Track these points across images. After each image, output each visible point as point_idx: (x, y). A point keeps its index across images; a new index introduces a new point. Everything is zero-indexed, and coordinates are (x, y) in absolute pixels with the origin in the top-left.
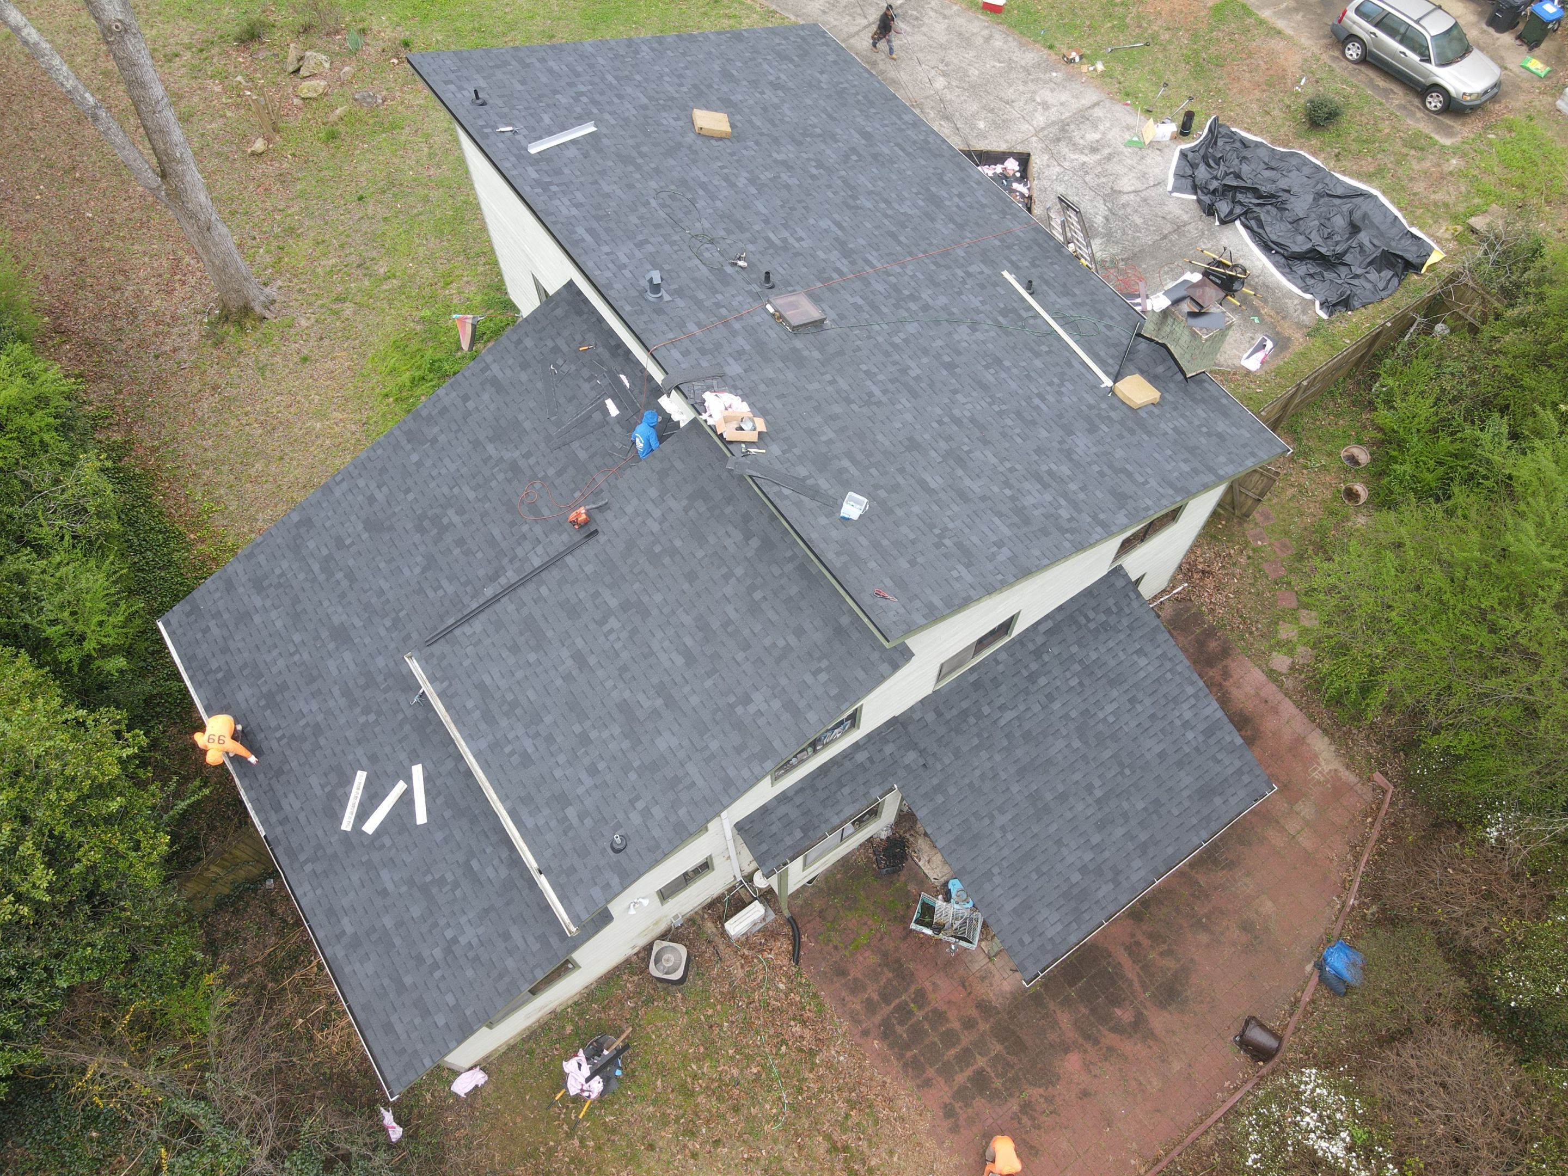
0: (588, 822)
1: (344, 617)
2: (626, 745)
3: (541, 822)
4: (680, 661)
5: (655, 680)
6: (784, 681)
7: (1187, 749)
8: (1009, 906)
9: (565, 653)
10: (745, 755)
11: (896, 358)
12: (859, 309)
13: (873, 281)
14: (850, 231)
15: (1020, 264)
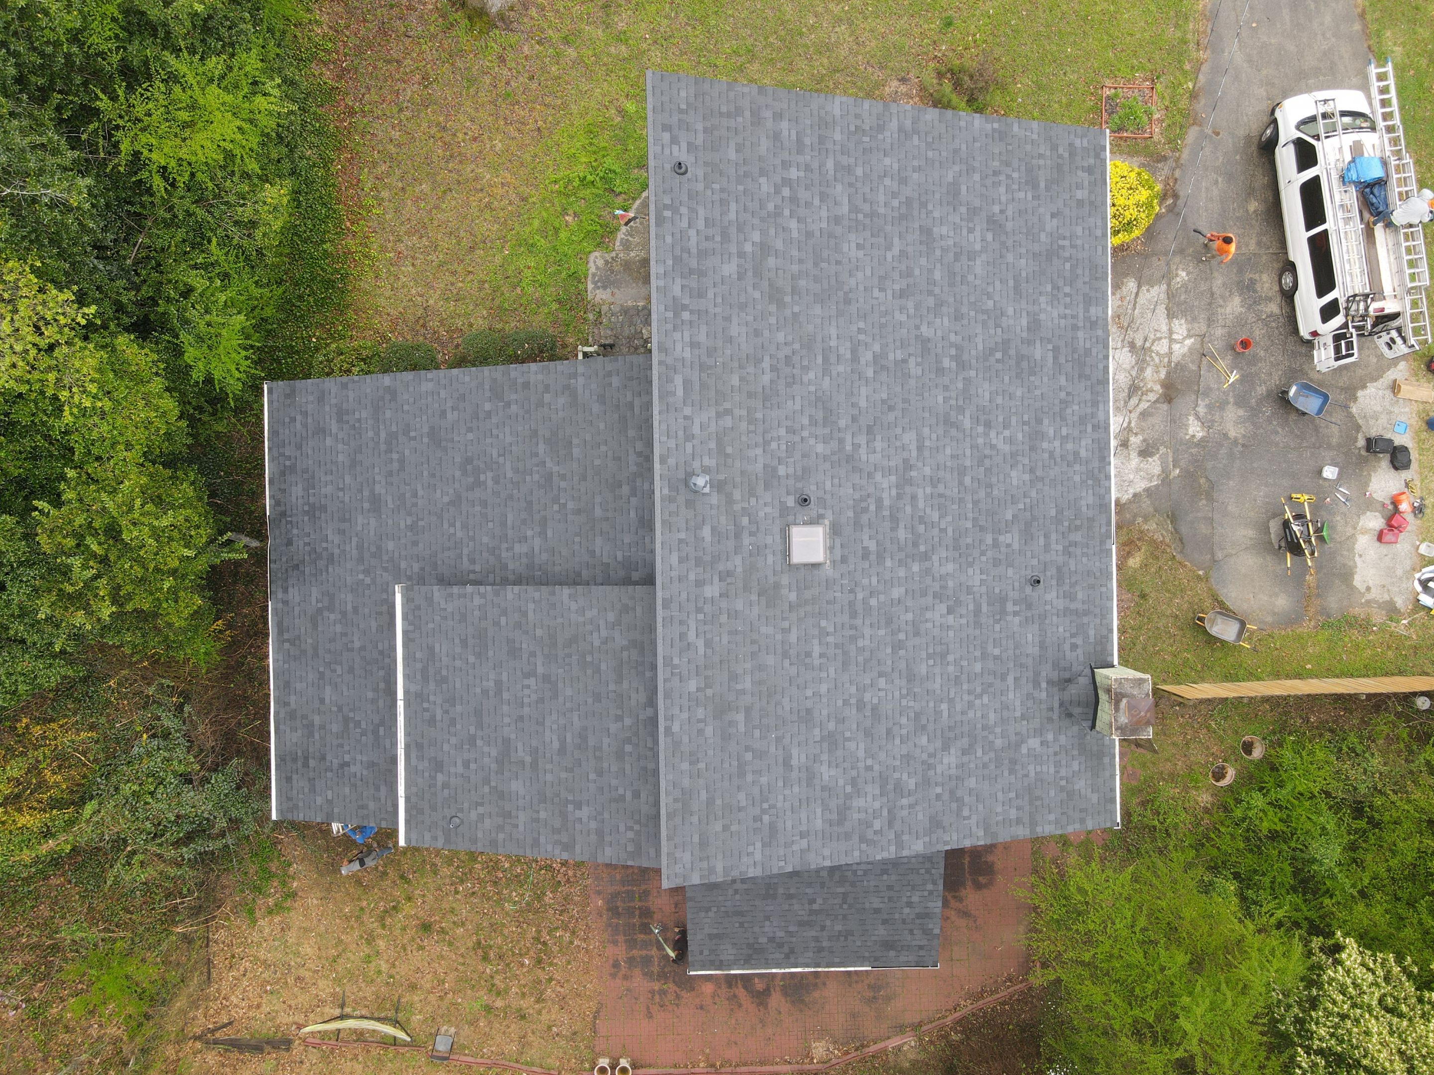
0: (446, 791)
1: (383, 491)
2: (494, 766)
3: (420, 768)
4: (556, 745)
5: (534, 743)
6: (606, 816)
7: (897, 916)
8: (707, 931)
9: (492, 676)
10: (556, 837)
11: (858, 622)
12: (866, 555)
13: (902, 525)
14: (927, 453)
15: (1053, 546)
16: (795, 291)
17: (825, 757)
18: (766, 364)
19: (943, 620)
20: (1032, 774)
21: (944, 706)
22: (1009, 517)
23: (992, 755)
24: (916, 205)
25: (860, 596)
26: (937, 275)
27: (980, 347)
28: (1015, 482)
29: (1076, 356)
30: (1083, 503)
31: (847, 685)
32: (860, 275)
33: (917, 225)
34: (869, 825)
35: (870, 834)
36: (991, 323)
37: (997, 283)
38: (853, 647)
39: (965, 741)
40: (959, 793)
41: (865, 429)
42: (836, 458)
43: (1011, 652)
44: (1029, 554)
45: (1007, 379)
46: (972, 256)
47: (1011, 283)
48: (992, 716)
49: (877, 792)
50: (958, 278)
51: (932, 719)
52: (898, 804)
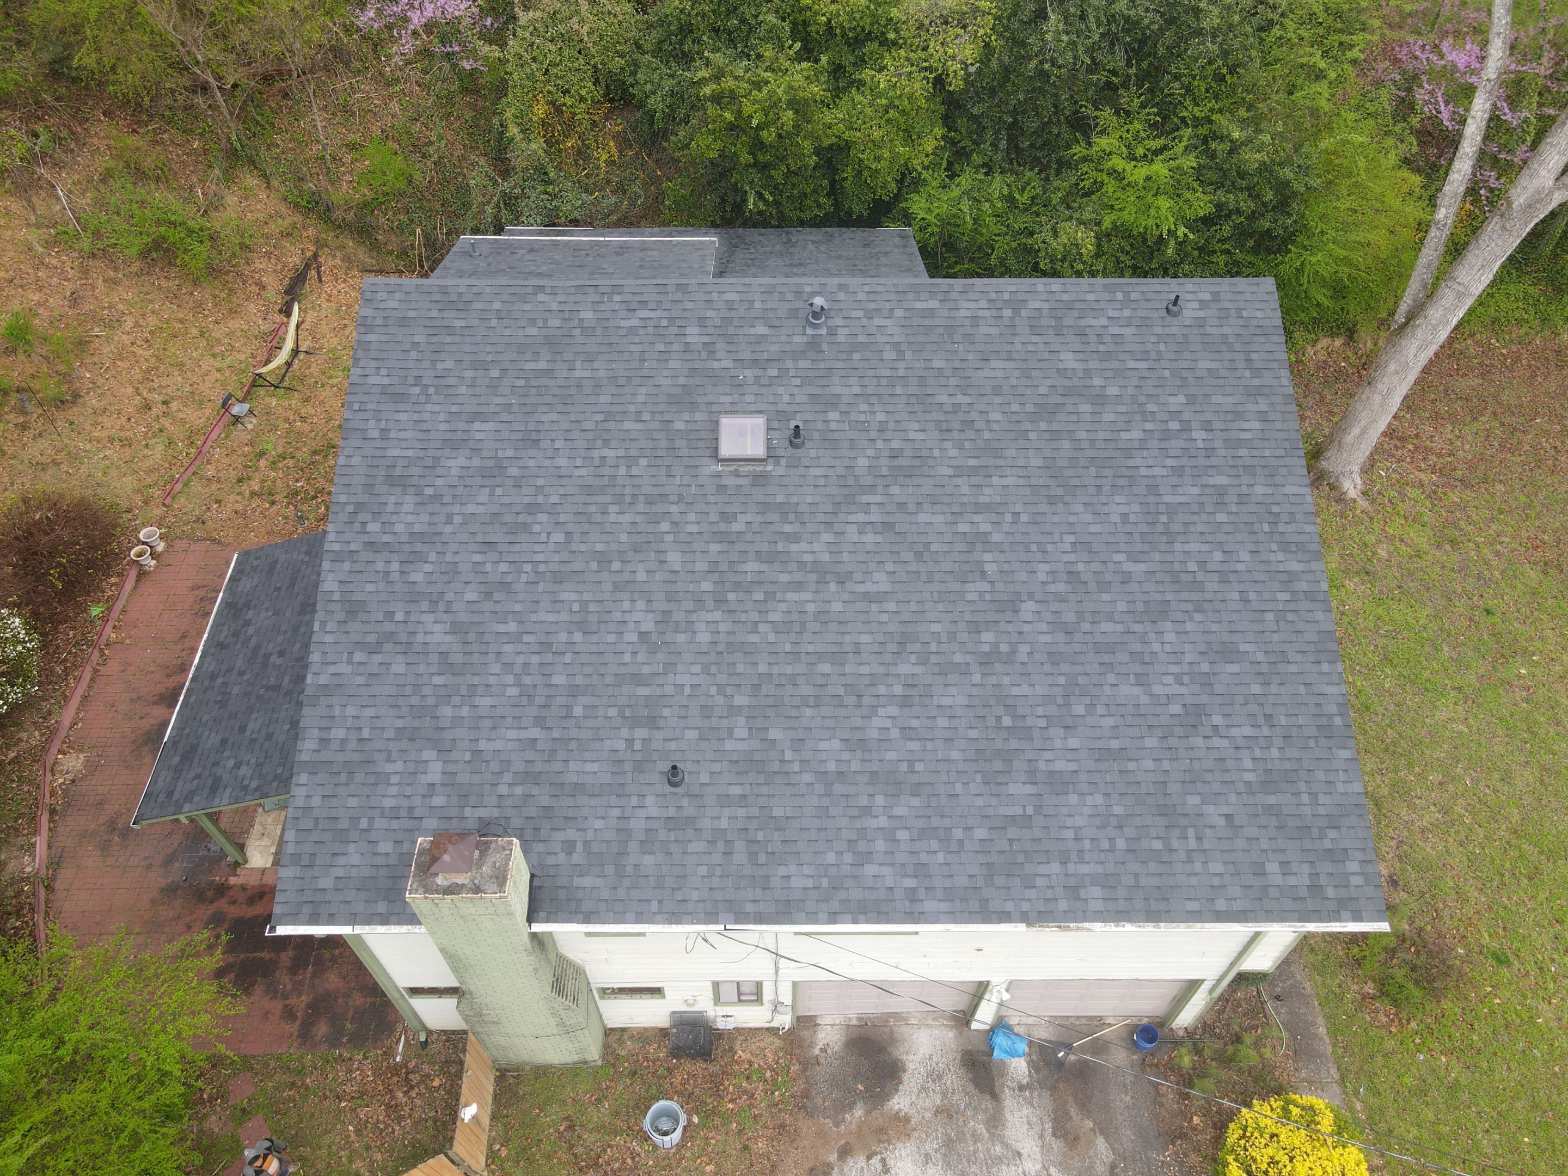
7: (227, 754)
11: (641, 507)
12: (726, 517)
13: (764, 567)
14: (860, 606)
15: (726, 812)
16: (1055, 435)
17: (476, 462)
18: (960, 399)
19: (631, 626)
20: (389, 768)
21: (512, 627)
22: (773, 734)
23: (430, 701)
24: (1196, 596)
25: (674, 509)
26: (1106, 627)
27: (1015, 691)
28: (823, 745)
29: (1020, 858)
30: (793, 869)
31: (562, 491)
32: (1089, 518)
33: (1168, 597)
34: (376, 515)
35: (362, 517)
36: (1052, 710)
37: (1109, 722)
38: (609, 499)
39: (458, 658)
40: (388, 647)
41: (889, 519)
42: (851, 481)
43: (574, 733)
44: (716, 767)
45: (973, 734)
46: (1142, 681)
47: (1115, 744)
48: (488, 701)
49: (417, 529)
50: (1107, 658)
51: (498, 608)
52: (395, 557)
